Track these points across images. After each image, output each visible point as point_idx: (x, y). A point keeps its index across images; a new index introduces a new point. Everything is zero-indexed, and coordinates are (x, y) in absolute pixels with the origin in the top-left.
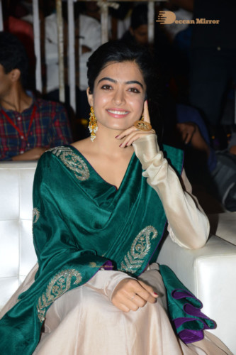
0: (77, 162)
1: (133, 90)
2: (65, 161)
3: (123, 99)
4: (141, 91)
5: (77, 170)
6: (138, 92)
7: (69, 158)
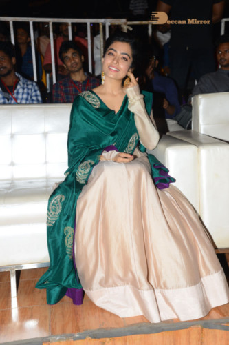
0: (94, 98)
1: (124, 58)
2: (87, 98)
3: (118, 62)
4: (129, 60)
5: (94, 103)
6: (127, 60)
7: (89, 96)
